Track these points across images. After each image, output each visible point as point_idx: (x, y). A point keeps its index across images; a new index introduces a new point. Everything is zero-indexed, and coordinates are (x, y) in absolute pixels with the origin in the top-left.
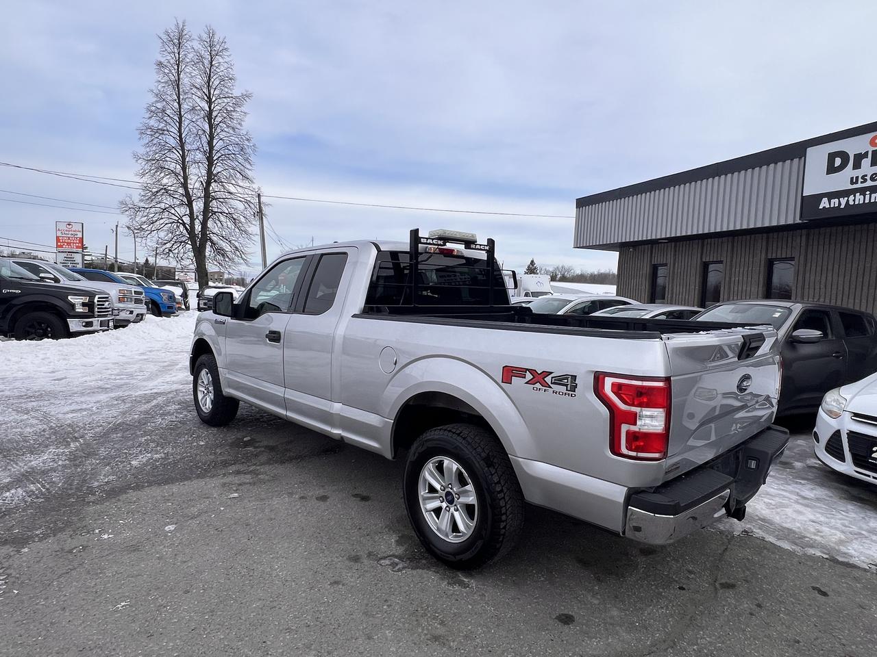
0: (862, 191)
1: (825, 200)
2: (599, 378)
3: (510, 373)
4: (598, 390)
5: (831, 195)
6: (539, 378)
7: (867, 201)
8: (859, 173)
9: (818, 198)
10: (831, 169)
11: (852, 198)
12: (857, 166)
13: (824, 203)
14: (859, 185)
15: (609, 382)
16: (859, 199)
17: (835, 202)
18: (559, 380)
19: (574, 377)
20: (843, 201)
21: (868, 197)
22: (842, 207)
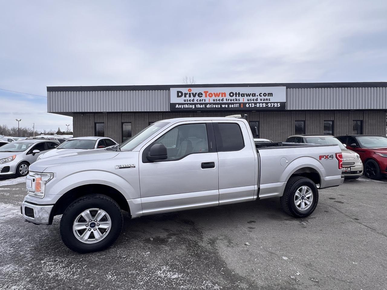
0: (187, 104)
1: (177, 105)
2: (336, 154)
3: (321, 157)
4: (336, 157)
5: (179, 104)
6: (327, 157)
7: (189, 107)
8: (186, 99)
9: (175, 104)
10: (178, 96)
11: (185, 105)
12: (185, 96)
13: (177, 106)
14: (186, 102)
15: (338, 155)
16: (187, 106)
17: (180, 106)
18: (330, 157)
19: (333, 155)
20: (183, 106)
21: (189, 106)
22: (182, 108)
